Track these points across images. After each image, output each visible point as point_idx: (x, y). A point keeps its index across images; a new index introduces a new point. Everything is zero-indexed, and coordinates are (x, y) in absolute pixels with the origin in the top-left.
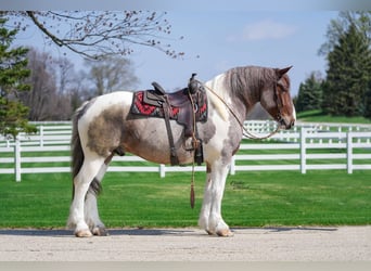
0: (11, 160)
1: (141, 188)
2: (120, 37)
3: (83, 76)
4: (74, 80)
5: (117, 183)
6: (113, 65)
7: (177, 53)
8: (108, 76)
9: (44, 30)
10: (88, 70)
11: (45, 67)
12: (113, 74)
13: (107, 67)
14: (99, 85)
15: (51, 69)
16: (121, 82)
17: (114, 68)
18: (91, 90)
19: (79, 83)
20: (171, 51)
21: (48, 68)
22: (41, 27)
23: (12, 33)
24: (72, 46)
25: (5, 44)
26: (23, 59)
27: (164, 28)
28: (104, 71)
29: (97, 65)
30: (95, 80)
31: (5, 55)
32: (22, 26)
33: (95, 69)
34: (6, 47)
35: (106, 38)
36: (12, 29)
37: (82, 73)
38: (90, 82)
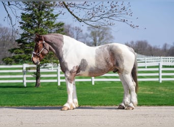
0: (55, 76)
1: (118, 88)
2: (108, 18)
3: (87, 35)
4: (83, 38)
5: (106, 86)
6: (101, 30)
7: (135, 26)
8: (99, 35)
9: (73, 15)
10: (89, 33)
11: (69, 31)
12: (101, 35)
13: (99, 31)
14: (95, 40)
15: (71, 32)
16: (105, 39)
17: (102, 32)
18: (91, 42)
19: (85, 39)
20: (132, 25)
21: (70, 32)
22: (71, 13)
23: (56, 16)
24: (86, 22)
25: (53, 21)
26: (61, 28)
27: (129, 13)
28: (97, 33)
29: (94, 30)
30: (93, 38)
31: (53, 26)
32: (62, 13)
33: (92, 32)
34: (53, 22)
35: (102, 18)
36: (56, 14)
37: (86, 34)
38: (90, 38)
